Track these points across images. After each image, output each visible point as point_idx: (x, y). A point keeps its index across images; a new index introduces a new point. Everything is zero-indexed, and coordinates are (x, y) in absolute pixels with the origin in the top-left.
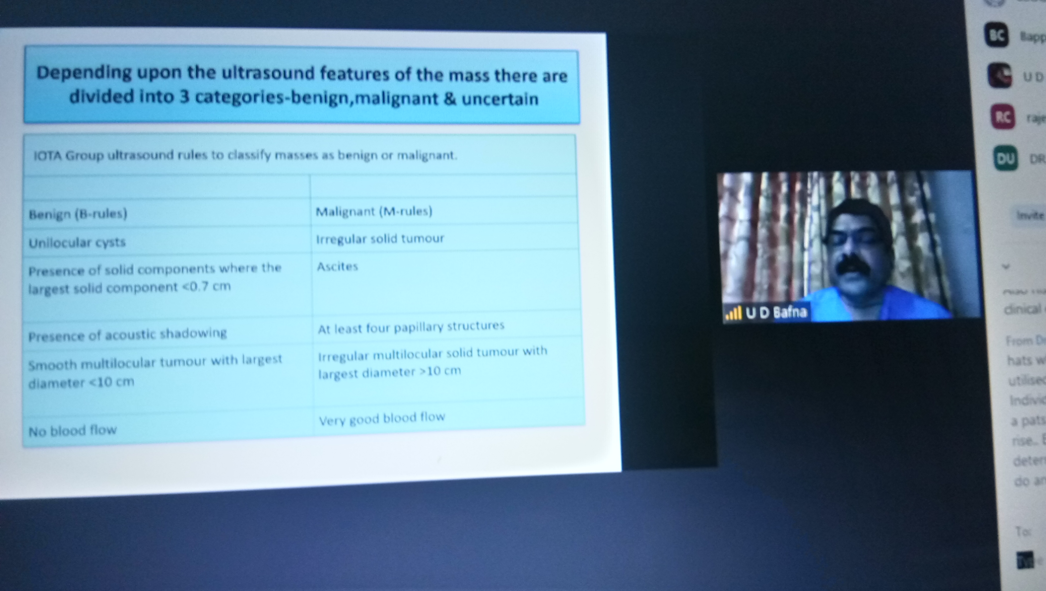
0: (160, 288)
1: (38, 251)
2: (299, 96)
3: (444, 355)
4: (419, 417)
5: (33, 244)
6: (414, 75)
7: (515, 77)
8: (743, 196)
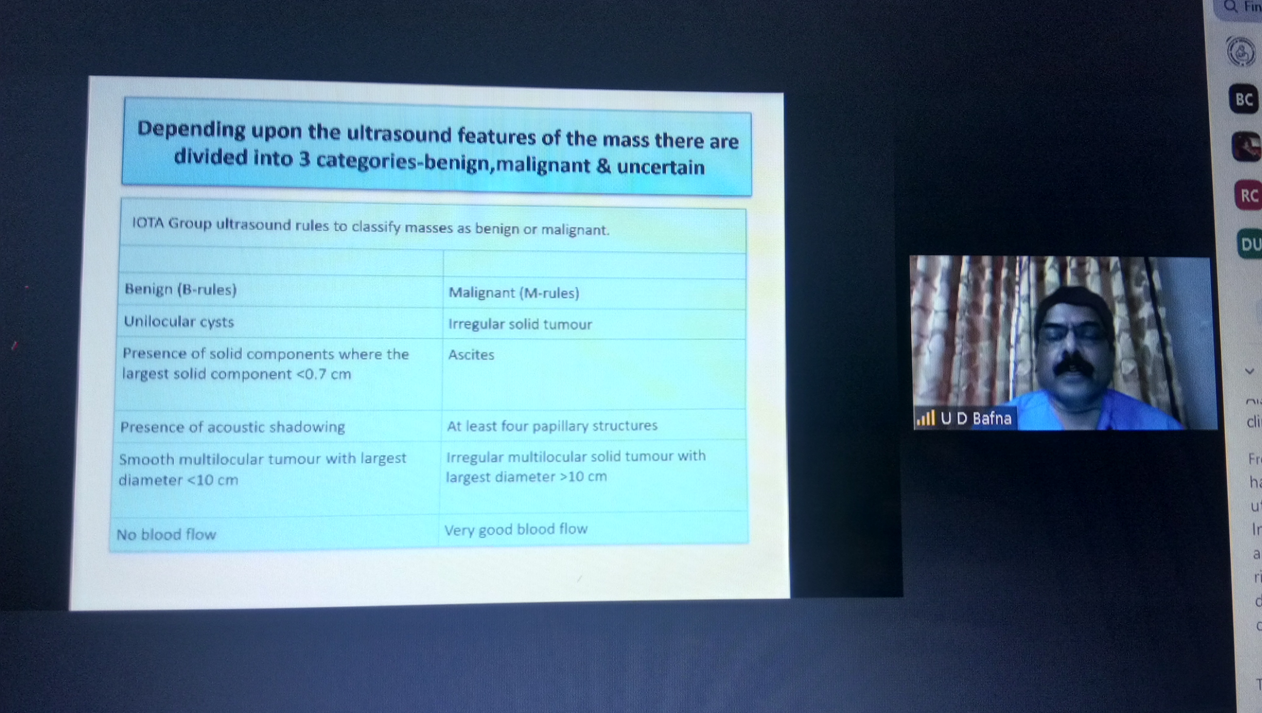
0: (272, 375)
1: (134, 330)
2: (433, 161)
3: (588, 458)
4: (557, 528)
5: (129, 322)
6: (563, 139)
7: (679, 142)
8: (938, 283)
